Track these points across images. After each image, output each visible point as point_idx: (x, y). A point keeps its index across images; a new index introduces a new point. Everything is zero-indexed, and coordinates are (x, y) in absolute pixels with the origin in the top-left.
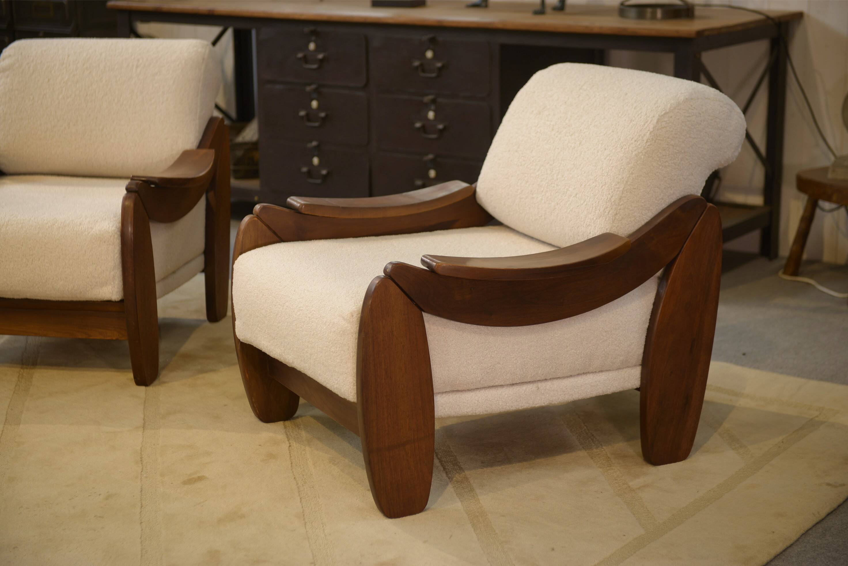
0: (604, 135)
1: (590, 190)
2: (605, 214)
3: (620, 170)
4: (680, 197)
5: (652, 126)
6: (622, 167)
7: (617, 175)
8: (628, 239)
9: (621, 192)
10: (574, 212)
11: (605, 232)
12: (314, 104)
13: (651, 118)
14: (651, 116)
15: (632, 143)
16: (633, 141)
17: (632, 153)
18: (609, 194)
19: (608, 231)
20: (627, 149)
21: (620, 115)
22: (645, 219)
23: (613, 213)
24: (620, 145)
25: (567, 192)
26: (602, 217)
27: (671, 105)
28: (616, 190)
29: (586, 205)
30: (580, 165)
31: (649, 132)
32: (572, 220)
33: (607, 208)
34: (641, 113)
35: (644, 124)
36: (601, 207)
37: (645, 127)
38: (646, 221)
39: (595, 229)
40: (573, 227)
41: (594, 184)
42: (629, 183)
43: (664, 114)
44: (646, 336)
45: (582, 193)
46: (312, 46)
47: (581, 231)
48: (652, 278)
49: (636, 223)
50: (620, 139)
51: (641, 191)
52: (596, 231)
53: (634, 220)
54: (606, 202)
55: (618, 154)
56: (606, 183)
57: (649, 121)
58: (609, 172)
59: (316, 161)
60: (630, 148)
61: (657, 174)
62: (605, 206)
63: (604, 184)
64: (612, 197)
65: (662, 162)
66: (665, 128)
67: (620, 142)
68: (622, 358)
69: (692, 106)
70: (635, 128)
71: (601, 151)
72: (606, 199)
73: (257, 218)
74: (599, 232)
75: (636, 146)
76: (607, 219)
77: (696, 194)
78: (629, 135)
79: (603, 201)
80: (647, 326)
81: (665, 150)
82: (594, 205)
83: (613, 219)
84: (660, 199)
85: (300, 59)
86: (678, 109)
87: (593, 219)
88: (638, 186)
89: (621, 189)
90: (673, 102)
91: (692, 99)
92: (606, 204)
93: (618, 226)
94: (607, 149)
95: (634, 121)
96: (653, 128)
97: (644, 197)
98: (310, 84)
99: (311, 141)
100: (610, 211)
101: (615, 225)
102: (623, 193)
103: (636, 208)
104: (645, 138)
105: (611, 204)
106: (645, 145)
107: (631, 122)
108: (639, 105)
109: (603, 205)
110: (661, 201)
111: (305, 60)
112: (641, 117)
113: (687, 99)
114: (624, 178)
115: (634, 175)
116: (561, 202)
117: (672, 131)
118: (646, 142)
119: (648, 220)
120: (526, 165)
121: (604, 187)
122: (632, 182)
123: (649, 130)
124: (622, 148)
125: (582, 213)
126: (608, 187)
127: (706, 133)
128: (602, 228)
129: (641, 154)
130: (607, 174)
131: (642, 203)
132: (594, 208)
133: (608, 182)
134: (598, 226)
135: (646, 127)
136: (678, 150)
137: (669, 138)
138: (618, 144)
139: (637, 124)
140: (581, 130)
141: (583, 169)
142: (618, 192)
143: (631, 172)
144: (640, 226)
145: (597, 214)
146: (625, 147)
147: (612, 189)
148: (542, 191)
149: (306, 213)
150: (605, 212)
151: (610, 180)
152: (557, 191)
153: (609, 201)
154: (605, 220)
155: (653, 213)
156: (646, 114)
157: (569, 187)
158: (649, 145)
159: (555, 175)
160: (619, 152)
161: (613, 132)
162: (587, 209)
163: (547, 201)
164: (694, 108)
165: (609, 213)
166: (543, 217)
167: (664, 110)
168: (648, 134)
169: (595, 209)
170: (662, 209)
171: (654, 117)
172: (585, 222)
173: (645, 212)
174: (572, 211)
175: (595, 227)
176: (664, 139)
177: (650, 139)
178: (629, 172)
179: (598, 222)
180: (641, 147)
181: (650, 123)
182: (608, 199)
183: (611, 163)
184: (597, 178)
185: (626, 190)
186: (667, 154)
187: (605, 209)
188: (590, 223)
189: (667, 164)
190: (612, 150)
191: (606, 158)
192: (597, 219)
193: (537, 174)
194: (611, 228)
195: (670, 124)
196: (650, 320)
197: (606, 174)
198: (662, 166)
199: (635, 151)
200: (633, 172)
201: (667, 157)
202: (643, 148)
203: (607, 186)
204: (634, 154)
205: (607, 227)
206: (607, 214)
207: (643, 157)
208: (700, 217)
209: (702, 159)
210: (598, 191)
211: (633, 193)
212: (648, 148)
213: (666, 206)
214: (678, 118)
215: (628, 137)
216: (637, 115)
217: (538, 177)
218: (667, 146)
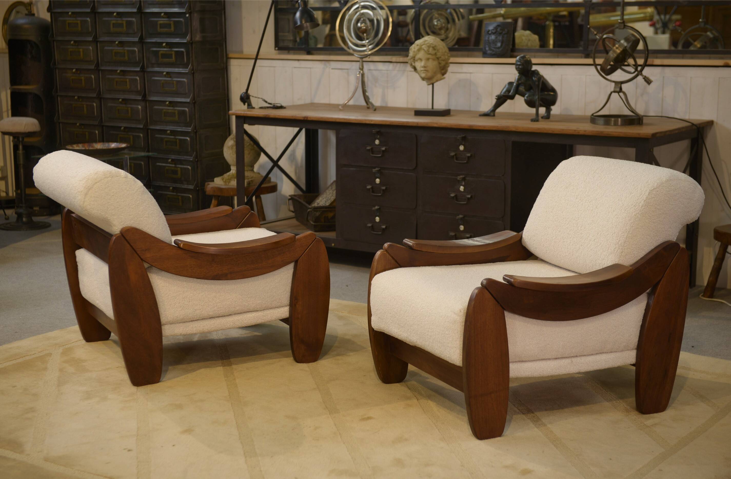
0: (613, 202)
1: (604, 237)
2: (615, 252)
3: (624, 224)
4: (663, 242)
5: (645, 197)
6: (626, 223)
7: (622, 227)
8: (631, 268)
9: (625, 238)
10: (593, 251)
11: (614, 263)
12: (378, 181)
14: (644, 191)
15: (632, 208)
16: (633, 206)
17: (632, 214)
18: (617, 239)
19: (617, 263)
20: (629, 211)
21: (623, 189)
22: (640, 255)
23: (620, 251)
24: (624, 208)
25: (588, 238)
26: (612, 254)
27: (657, 183)
28: (622, 237)
29: (602, 246)
30: (597, 221)
31: (643, 201)
32: (591, 256)
33: (616, 248)
34: (637, 188)
35: (640, 196)
36: (612, 248)
37: (640, 197)
38: (641, 257)
39: (608, 261)
40: (592, 260)
41: (607, 233)
42: (630, 233)
43: (653, 189)
44: (640, 331)
45: (599, 239)
46: (377, 142)
47: (598, 263)
48: (644, 293)
49: (635, 258)
50: (624, 205)
51: (638, 238)
52: (609, 263)
53: (633, 256)
54: (615, 245)
55: (623, 214)
56: (615, 232)
58: (617, 225)
59: (377, 219)
60: (631, 210)
61: (648, 227)
62: (614, 247)
63: (614, 233)
64: (619, 241)
65: (651, 219)
66: (654, 198)
67: (624, 206)
68: (624, 344)
69: (671, 184)
70: (633, 198)
71: (611, 212)
72: (615, 242)
73: (386, 252)
74: (610, 264)
75: (634, 209)
77: (673, 240)
78: (630, 202)
79: (613, 244)
80: (641, 324)
81: (653, 212)
82: (607, 246)
83: (620, 255)
84: (650, 243)
85: (369, 150)
86: (662, 186)
88: (636, 235)
89: (625, 236)
90: (659, 181)
91: (670, 180)
92: (615, 246)
93: (623, 260)
94: (615, 211)
95: (633, 193)
96: (646, 198)
97: (640, 242)
98: (375, 168)
99: (375, 207)
100: (618, 250)
101: (621, 259)
102: (626, 239)
103: (635, 249)
104: (641, 205)
105: (619, 245)
106: (641, 208)
107: (631, 194)
108: (636, 184)
110: (651, 244)
111: (372, 151)
112: (637, 191)
113: (667, 180)
114: (627, 229)
115: (634, 228)
116: (584, 244)
117: (658, 200)
118: (642, 207)
119: (642, 256)
120: (559, 221)
121: (613, 235)
122: (632, 232)
123: (643, 200)
124: (625, 211)
125: (599, 251)
127: (680, 201)
128: (613, 261)
129: (638, 214)
131: (639, 245)
133: (616, 232)
134: (610, 260)
136: (662, 212)
137: (656, 205)
138: (622, 208)
139: (635, 195)
140: (596, 199)
141: (599, 224)
142: (623, 238)
143: (631, 226)
144: (637, 260)
145: (609, 252)
146: (628, 210)
148: (571, 238)
149: (417, 249)
150: (615, 251)
151: (618, 230)
152: (581, 237)
153: (617, 244)
154: (615, 256)
155: (646, 252)
156: (641, 189)
157: (590, 235)
158: (643, 209)
159: (580, 227)
160: (623, 213)
161: (619, 200)
162: (602, 249)
163: (574, 244)
164: (672, 186)
165: (617, 251)
166: (571, 254)
167: (653, 187)
169: (608, 249)
170: (651, 249)
172: (601, 257)
173: (641, 251)
174: (592, 250)
175: (608, 260)
176: (653, 205)
177: (644, 205)
178: (631, 225)
179: (610, 257)
180: (638, 210)
181: (643, 195)
182: (617, 243)
183: (618, 220)
184: (609, 230)
185: (629, 237)
186: (655, 215)
187: (614, 249)
188: (604, 258)
189: (655, 221)
190: (619, 212)
191: (615, 216)
192: (609, 255)
193: (567, 226)
194: (619, 260)
195: (657, 196)
196: (643, 320)
197: (615, 227)
198: (652, 222)
199: (634, 212)
200: (633, 225)
201: (655, 216)
202: (639, 210)
203: (616, 234)
205: (616, 260)
206: (616, 252)
207: (639, 216)
208: (676, 254)
209: (677, 218)
210: (610, 237)
211: (633, 239)
212: (642, 210)
213: (654, 248)
214: (662, 192)
215: (629, 204)
216: (635, 190)
217: (567, 229)
218: (655, 209)
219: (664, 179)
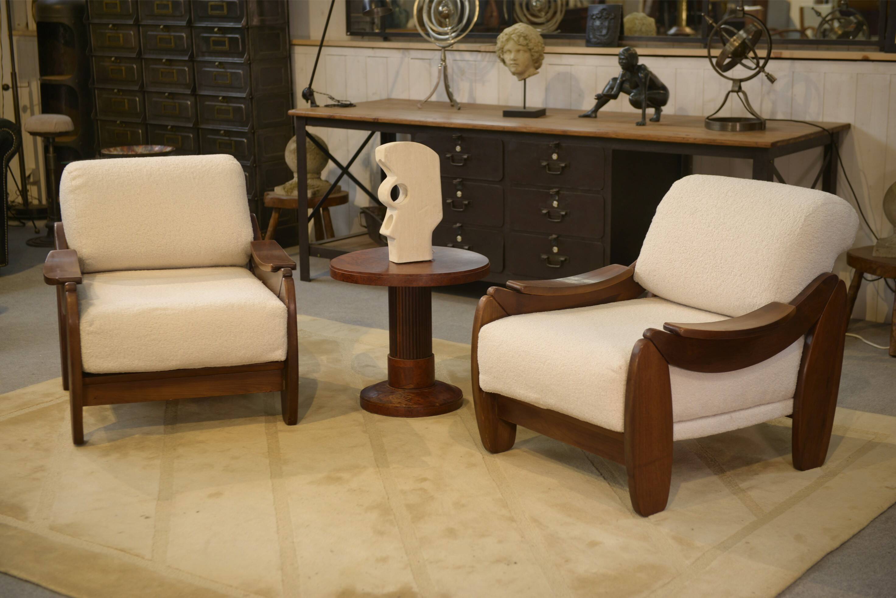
0: (759, 230)
1: (754, 271)
3: (779, 256)
4: (819, 274)
5: (801, 224)
6: (780, 254)
7: (776, 260)
8: (794, 306)
9: (781, 272)
11: (771, 302)
13: (799, 218)
15: (786, 236)
17: (787, 244)
18: (771, 274)
19: (774, 300)
21: (770, 215)
22: (798, 291)
23: (776, 287)
24: (776, 238)
25: (731, 273)
26: (767, 291)
27: (812, 208)
28: (777, 270)
29: (752, 282)
30: (741, 253)
31: (799, 228)
34: (789, 214)
35: (794, 223)
38: (799, 293)
41: (757, 267)
42: (786, 266)
43: (809, 215)
45: (747, 273)
48: (802, 336)
50: (774, 233)
51: (796, 271)
53: (791, 293)
54: (770, 280)
55: (775, 245)
56: (767, 265)
57: (798, 221)
58: (769, 258)
60: (784, 240)
61: (806, 259)
62: (768, 283)
63: (766, 267)
64: (774, 276)
65: (809, 250)
66: (810, 225)
67: (775, 235)
68: (783, 393)
70: (786, 225)
71: (759, 242)
72: (769, 278)
73: (493, 298)
75: (789, 239)
76: (771, 292)
77: (828, 272)
78: (782, 230)
79: (766, 279)
81: (811, 241)
82: (759, 282)
83: (776, 292)
84: (808, 277)
86: (818, 211)
87: (759, 292)
88: (793, 268)
89: (781, 270)
90: (813, 206)
91: (826, 203)
93: (780, 297)
95: (784, 220)
96: (802, 225)
97: (798, 276)
100: (773, 286)
101: (778, 296)
103: (792, 284)
104: (796, 233)
105: (774, 281)
107: (782, 221)
109: (768, 282)
112: (790, 217)
113: (823, 204)
114: (783, 262)
115: (789, 260)
116: (727, 280)
117: (816, 227)
118: (797, 236)
120: (688, 253)
121: (766, 269)
122: (789, 265)
124: (778, 240)
125: (748, 288)
126: (770, 268)
127: (836, 227)
128: (767, 299)
129: (794, 244)
130: (768, 260)
131: (797, 280)
132: (759, 284)
133: (769, 265)
135: (796, 225)
136: (820, 241)
137: (813, 232)
138: (773, 237)
139: (787, 222)
140: (736, 227)
142: (779, 272)
143: (787, 257)
144: (795, 296)
145: (762, 288)
146: (781, 240)
147: (773, 270)
148: (708, 272)
149: (526, 293)
150: (770, 287)
151: (771, 263)
152: (722, 272)
153: (772, 279)
155: (803, 286)
156: (794, 215)
157: (734, 269)
158: (799, 238)
159: (719, 260)
160: (776, 243)
161: (767, 228)
162: (753, 285)
163: (713, 279)
166: (708, 291)
167: (808, 212)
168: (798, 230)
169: (761, 285)
170: (808, 284)
171: (801, 217)
172: (752, 295)
173: (798, 286)
174: (738, 286)
176: (810, 233)
177: (800, 233)
180: (794, 239)
183: (770, 251)
184: (759, 263)
185: (785, 271)
186: (812, 244)
187: (769, 285)
188: (756, 296)
189: (812, 251)
190: (769, 242)
191: (765, 247)
192: (763, 292)
193: (701, 259)
194: (776, 298)
195: (814, 222)
198: (810, 253)
199: (789, 242)
200: (789, 257)
201: (813, 246)
204: (789, 244)
205: (771, 297)
206: (771, 288)
207: (796, 246)
208: (835, 288)
210: (762, 271)
211: (790, 273)
212: (799, 240)
213: (811, 281)
214: (818, 217)
215: (781, 232)
216: (786, 216)
217: (702, 262)
218: (812, 238)
219: (820, 203)
